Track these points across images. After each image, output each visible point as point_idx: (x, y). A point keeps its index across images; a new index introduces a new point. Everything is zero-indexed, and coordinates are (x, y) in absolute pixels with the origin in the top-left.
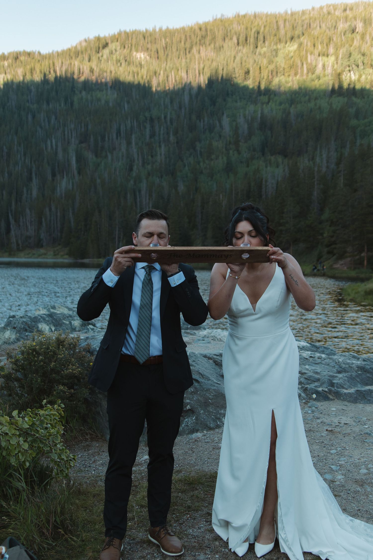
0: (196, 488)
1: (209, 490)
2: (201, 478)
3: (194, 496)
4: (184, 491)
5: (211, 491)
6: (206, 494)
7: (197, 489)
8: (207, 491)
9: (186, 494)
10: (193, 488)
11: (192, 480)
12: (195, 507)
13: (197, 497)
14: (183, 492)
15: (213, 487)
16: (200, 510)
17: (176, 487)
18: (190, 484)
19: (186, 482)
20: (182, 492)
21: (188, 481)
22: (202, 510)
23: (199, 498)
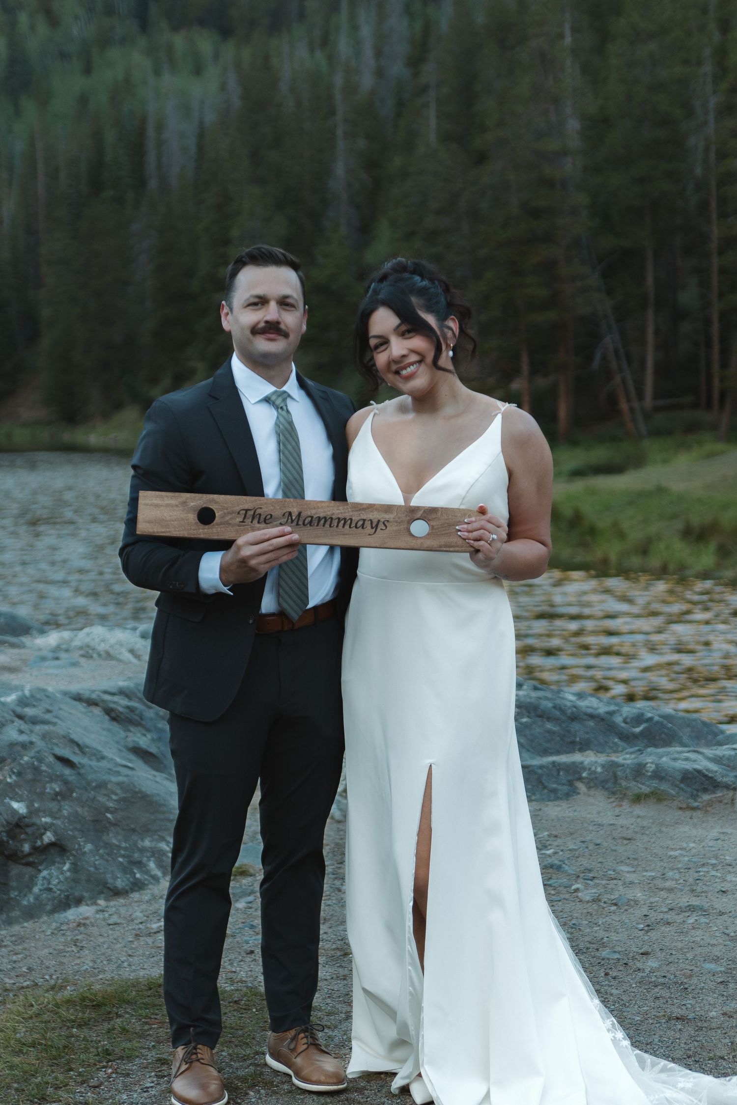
0: (117, 1014)
1: (153, 1014)
2: (126, 992)
3: (114, 1029)
4: (86, 1024)
5: (157, 1015)
6: (146, 1023)
7: (118, 1016)
8: (146, 1017)
9: (90, 1029)
10: (109, 1013)
11: (104, 998)
12: (124, 1050)
13: (124, 1030)
14: (83, 1024)
15: (160, 1005)
16: (138, 1057)
17: (60, 1017)
18: (97, 1006)
19: (87, 1003)
20: (80, 1026)
21: (90, 1000)
22: (143, 1056)
23: (128, 1031)
